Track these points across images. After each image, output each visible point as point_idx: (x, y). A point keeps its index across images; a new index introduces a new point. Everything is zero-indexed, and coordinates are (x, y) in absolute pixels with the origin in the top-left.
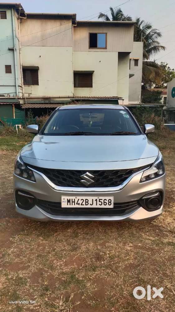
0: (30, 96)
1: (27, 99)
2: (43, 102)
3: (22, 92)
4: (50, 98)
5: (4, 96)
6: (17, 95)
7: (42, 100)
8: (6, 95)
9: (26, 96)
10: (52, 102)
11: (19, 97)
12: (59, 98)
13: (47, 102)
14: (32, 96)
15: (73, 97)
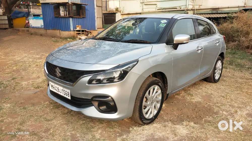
0: (200, 8)
1: (196, 10)
2: (210, 12)
3: (193, 4)
4: (218, 8)
5: (176, 8)
6: (187, 7)
7: (210, 11)
8: (178, 8)
9: (197, 7)
10: (219, 12)
11: (188, 9)
12: (228, 8)
13: (214, 12)
14: (202, 7)
15: (244, 7)
